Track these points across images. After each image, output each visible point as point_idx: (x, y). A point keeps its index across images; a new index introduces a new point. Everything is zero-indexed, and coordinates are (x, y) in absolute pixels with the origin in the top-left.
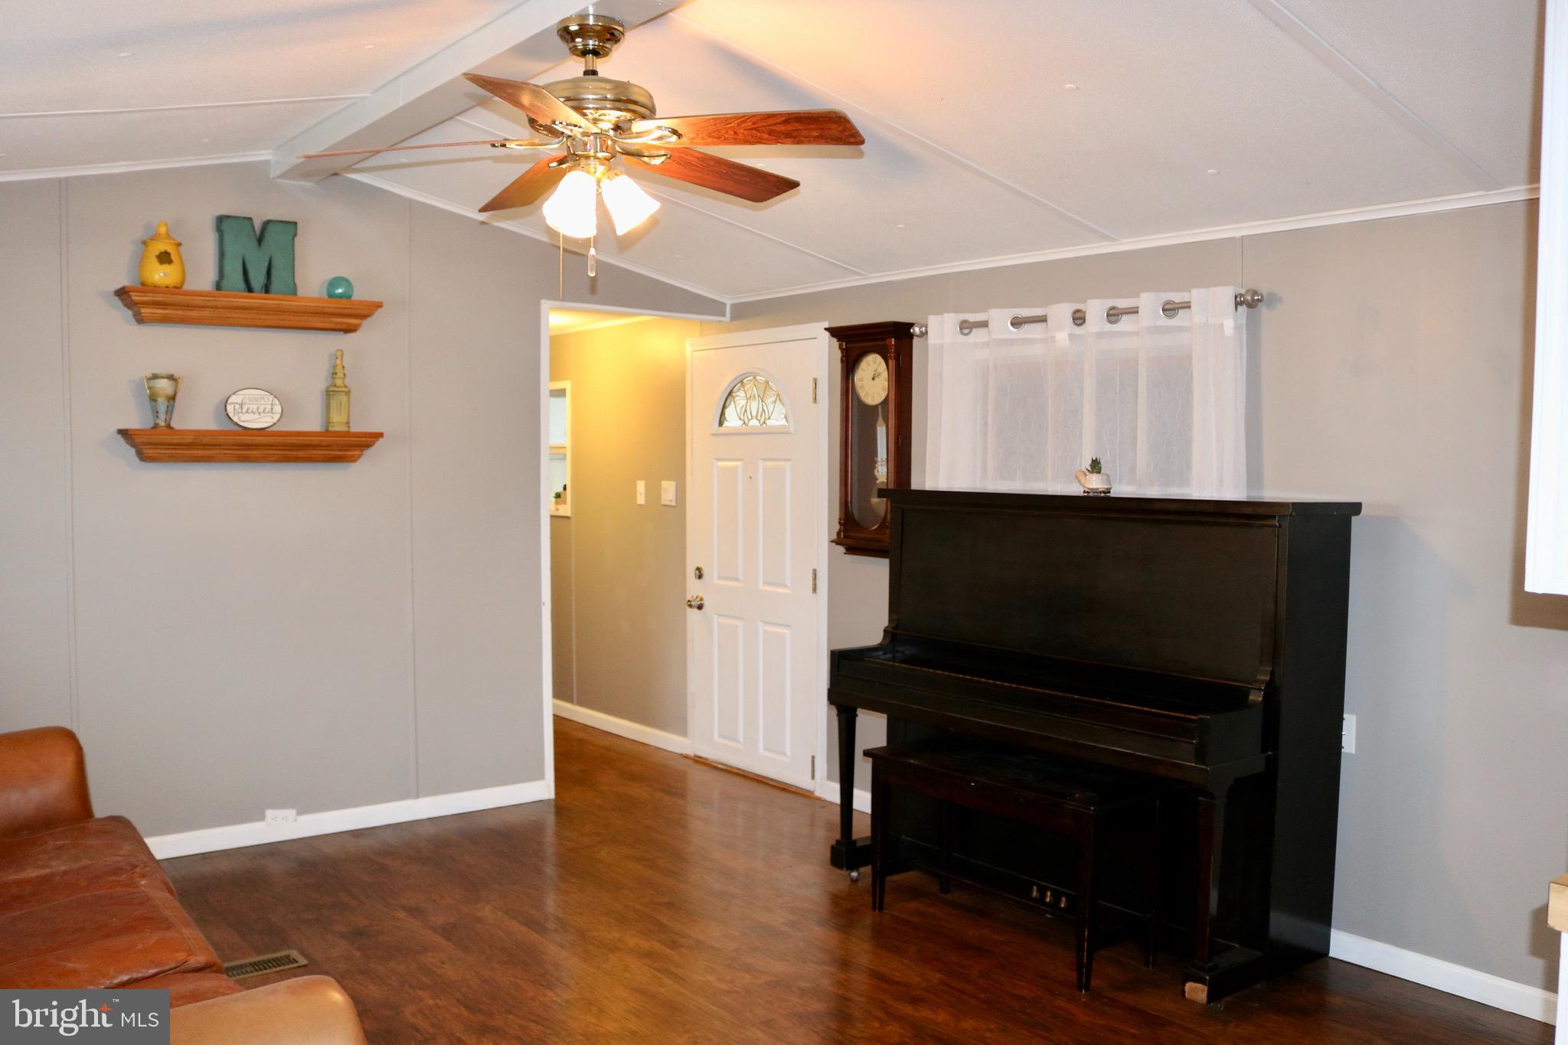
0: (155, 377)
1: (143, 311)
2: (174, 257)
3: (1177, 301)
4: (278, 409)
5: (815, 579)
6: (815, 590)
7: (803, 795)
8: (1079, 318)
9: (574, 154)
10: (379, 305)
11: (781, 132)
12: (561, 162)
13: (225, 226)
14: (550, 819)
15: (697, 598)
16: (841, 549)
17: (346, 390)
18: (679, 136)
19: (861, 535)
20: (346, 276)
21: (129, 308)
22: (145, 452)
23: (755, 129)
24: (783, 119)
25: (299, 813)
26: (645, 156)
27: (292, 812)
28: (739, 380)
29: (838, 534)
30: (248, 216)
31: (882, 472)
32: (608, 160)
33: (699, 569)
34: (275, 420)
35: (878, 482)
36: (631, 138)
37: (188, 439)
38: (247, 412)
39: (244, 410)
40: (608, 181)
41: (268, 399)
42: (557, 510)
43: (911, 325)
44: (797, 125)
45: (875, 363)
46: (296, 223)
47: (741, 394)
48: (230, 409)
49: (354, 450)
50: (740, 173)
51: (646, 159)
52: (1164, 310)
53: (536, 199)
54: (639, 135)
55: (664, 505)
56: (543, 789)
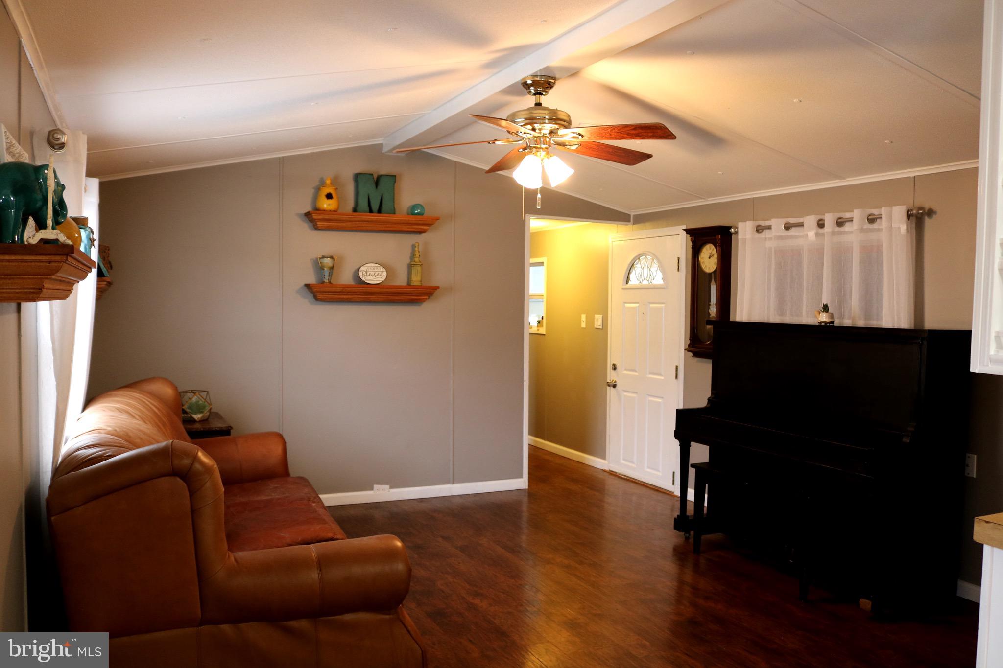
0: (323, 257)
1: (318, 223)
2: (334, 195)
3: (876, 214)
4: (385, 274)
5: (677, 371)
6: (677, 377)
7: (668, 494)
8: (821, 225)
9: (529, 146)
10: (437, 219)
11: (633, 134)
12: (525, 149)
13: (359, 179)
14: (525, 499)
15: (613, 381)
16: (691, 354)
17: (420, 264)
18: (582, 136)
19: (701, 346)
20: (421, 204)
21: (312, 222)
22: (318, 295)
23: (620, 132)
24: (633, 128)
25: (391, 488)
26: (567, 145)
27: (388, 487)
28: (637, 258)
29: (689, 345)
30: (371, 173)
31: (713, 311)
32: (546, 148)
33: (614, 365)
34: (383, 280)
35: (711, 316)
36: (558, 138)
37: (338, 289)
38: (369, 275)
39: (368, 274)
40: (547, 159)
41: (380, 268)
42: (538, 330)
43: (730, 227)
44: (640, 131)
45: (710, 249)
46: (395, 176)
47: (639, 266)
48: (360, 274)
49: (424, 296)
50: (619, 151)
51: (568, 147)
52: (868, 219)
53: (514, 167)
54: (562, 136)
55: (596, 328)
56: (521, 483)
